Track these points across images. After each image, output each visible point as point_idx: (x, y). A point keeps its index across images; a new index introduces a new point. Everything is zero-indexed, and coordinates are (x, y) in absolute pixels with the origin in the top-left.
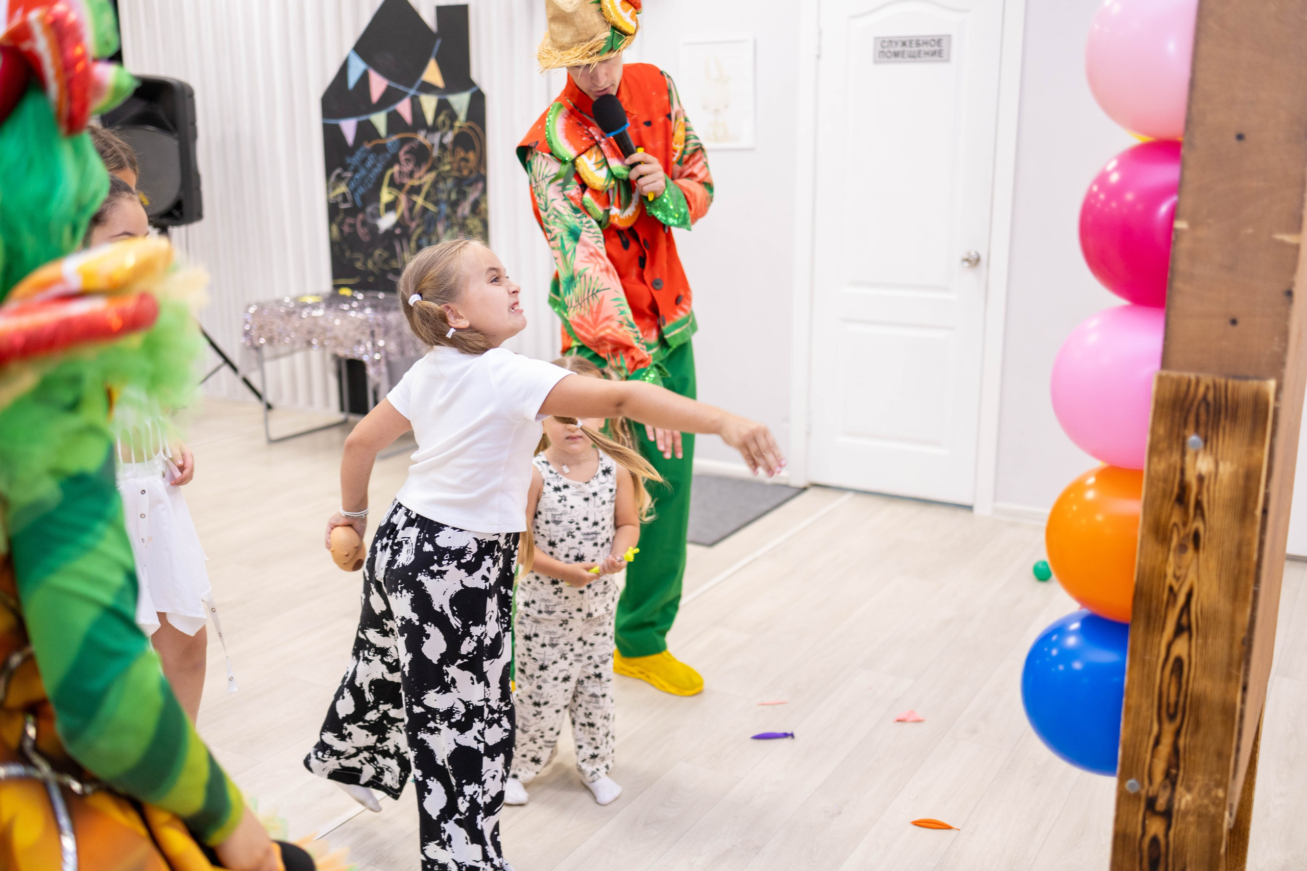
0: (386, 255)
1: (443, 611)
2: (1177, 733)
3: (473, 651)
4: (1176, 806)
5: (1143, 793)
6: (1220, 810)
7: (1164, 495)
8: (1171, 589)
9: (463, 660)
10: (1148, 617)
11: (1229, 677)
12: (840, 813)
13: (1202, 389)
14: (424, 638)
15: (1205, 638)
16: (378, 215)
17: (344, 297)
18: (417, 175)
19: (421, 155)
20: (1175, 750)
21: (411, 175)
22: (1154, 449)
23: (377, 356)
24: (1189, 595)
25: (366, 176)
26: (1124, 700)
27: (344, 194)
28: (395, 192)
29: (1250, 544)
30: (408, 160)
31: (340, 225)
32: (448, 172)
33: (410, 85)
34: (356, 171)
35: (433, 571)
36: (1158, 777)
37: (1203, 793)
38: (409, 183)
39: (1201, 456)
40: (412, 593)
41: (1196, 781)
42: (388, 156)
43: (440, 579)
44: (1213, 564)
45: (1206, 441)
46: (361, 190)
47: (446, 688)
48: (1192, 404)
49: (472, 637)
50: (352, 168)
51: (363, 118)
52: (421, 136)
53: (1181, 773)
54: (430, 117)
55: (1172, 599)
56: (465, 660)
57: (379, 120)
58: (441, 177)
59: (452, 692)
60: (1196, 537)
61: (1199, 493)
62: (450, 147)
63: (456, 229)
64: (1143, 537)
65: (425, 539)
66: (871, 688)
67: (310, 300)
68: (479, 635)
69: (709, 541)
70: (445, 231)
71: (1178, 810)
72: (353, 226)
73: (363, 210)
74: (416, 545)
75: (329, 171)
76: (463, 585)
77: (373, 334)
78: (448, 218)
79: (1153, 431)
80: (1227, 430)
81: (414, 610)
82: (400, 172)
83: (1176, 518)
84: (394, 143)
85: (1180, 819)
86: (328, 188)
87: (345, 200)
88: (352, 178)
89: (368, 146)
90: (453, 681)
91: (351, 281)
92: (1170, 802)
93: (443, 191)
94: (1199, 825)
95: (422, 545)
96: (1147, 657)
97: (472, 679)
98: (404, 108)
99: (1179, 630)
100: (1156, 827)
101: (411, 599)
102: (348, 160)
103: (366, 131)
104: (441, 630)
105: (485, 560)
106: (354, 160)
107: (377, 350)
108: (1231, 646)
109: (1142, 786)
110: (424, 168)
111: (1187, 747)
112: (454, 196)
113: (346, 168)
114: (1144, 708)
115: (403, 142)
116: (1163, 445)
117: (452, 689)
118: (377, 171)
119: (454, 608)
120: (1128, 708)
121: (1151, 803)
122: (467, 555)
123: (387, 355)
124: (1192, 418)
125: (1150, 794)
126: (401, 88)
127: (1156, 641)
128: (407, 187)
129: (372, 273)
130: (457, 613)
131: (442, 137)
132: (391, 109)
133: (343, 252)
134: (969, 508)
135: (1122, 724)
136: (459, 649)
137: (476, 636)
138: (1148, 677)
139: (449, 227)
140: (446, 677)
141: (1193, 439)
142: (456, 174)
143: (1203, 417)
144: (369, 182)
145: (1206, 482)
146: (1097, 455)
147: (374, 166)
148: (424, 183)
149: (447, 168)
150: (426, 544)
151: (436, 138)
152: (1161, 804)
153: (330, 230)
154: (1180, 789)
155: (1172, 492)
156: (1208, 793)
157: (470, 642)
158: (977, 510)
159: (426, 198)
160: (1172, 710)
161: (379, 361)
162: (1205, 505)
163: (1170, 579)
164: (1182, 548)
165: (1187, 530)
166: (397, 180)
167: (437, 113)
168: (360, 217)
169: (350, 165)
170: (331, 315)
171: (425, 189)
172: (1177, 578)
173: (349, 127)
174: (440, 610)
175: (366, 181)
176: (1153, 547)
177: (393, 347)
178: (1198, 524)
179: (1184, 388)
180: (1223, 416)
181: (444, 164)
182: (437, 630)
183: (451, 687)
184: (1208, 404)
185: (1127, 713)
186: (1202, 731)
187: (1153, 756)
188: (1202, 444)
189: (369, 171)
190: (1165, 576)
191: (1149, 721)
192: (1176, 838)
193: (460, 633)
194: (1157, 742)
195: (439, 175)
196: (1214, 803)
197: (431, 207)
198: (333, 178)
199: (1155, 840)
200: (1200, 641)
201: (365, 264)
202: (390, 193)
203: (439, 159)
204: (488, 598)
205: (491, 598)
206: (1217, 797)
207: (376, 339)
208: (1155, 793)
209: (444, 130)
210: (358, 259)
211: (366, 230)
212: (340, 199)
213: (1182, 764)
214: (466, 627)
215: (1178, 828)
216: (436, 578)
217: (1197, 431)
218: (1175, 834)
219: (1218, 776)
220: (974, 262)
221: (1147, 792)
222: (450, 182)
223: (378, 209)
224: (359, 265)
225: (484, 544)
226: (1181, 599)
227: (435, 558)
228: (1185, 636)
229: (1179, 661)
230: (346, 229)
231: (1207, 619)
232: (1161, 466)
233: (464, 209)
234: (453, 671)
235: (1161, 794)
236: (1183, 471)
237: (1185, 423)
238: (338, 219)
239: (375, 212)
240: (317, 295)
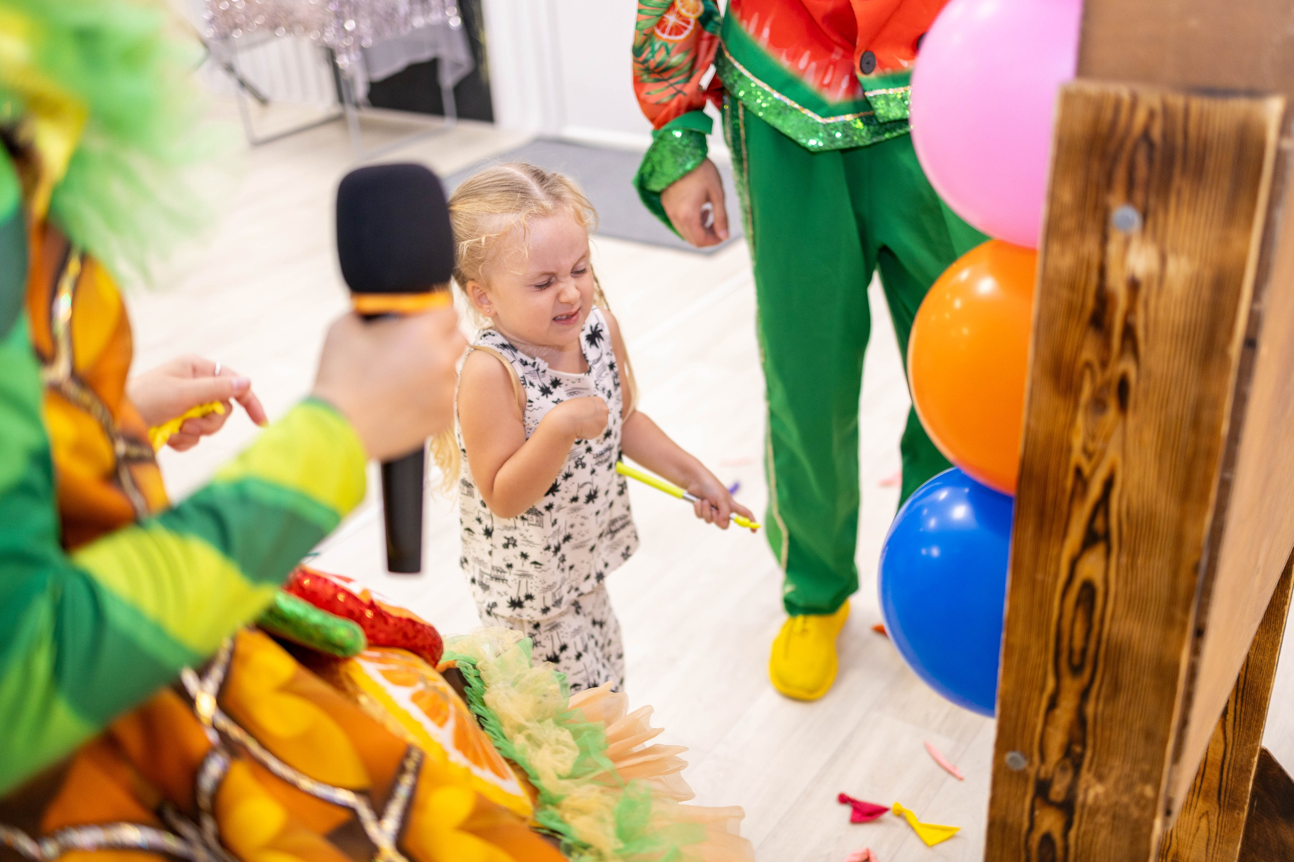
2: (1084, 695)
4: (1080, 798)
5: (1032, 772)
6: (1147, 814)
7: (1071, 310)
8: (1078, 471)
10: (1041, 514)
11: (1170, 621)
13: (1141, 117)
15: (1133, 555)
20: (1080, 720)
22: (1053, 229)
24: (1109, 485)
26: (1004, 636)
29: (1216, 405)
36: (1054, 753)
37: (1121, 786)
39: (1135, 245)
41: (1111, 769)
44: (1150, 436)
45: (1145, 216)
48: (1120, 146)
53: (1089, 754)
55: (1079, 488)
60: (1123, 387)
61: (1131, 310)
64: (1033, 382)
71: (1084, 805)
79: (1053, 198)
80: (1186, 194)
83: (1089, 353)
85: (1085, 817)
92: (1071, 790)
94: (1114, 830)
96: (1039, 576)
99: (1092, 538)
100: (1050, 822)
108: (1175, 574)
109: (1031, 763)
111: (1099, 720)
114: (1034, 651)
116: (1069, 223)
120: (1009, 648)
121: (1043, 788)
124: (1120, 174)
125: (1042, 774)
127: (1054, 552)
135: (1000, 671)
138: (1041, 606)
141: (1123, 212)
143: (1142, 171)
145: (1143, 292)
152: (1058, 790)
154: (1086, 776)
155: (1083, 306)
156: (1129, 787)
160: (1076, 660)
162: (1140, 333)
163: (1077, 456)
164: (1098, 405)
165: (1108, 373)
172: (1088, 454)
176: (1048, 399)
178: (1127, 366)
179: (1108, 114)
180: (1177, 170)
184: (1151, 145)
185: (1007, 656)
186: (1122, 700)
187: (1046, 723)
188: (1138, 222)
190: (1069, 450)
191: (1041, 672)
192: (1080, 842)
194: (1053, 704)
196: (1137, 804)
199: (1047, 838)
200: (1124, 559)
206: (1142, 796)
208: (1050, 775)
213: (1090, 741)
215: (1083, 828)
217: (1129, 197)
218: (1077, 837)
219: (1146, 767)
221: (1038, 772)
226: (1095, 490)
228: (1100, 549)
229: (1088, 587)
231: (1137, 526)
232: (1065, 261)
235: (1058, 777)
236: (1102, 271)
237: (1108, 184)
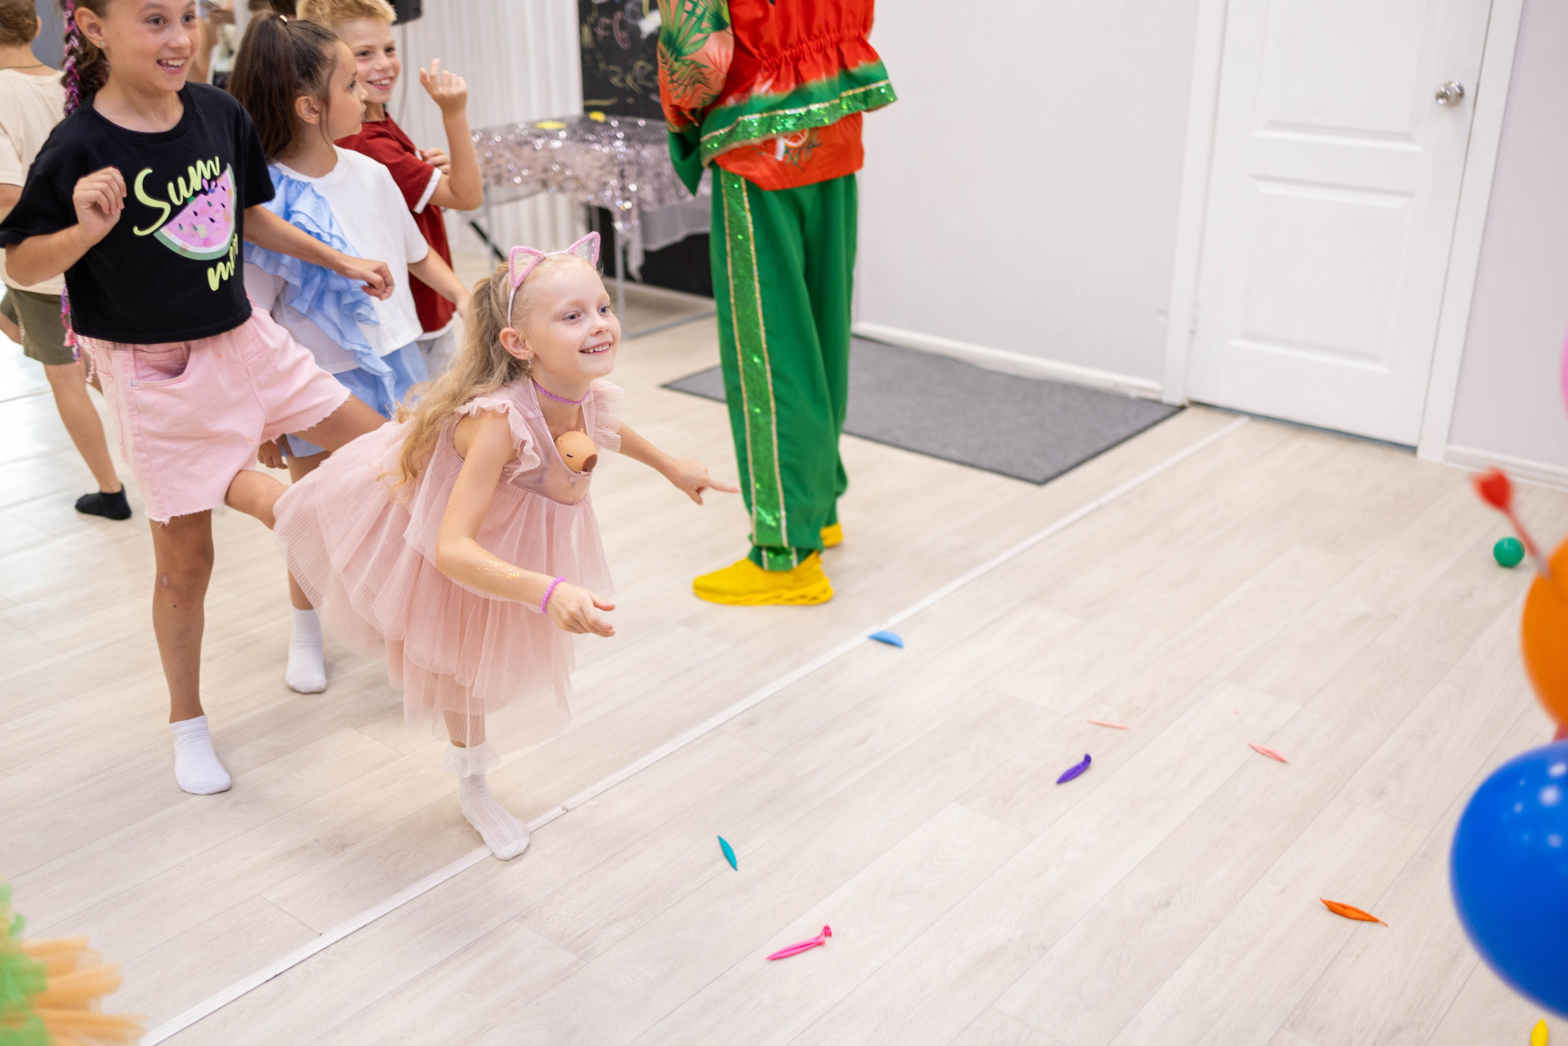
0: (649, 68)
12: (1168, 904)
16: (641, 15)
17: (596, 122)
23: (628, 205)
31: (593, 26)
66: (1237, 713)
67: (549, 126)
69: (1040, 478)
72: (608, 28)
73: (621, 6)
77: (622, 175)
91: (605, 103)
107: (626, 195)
123: (640, 203)
129: (631, 93)
133: (595, 62)
134: (1412, 450)
153: (581, 33)
158: (1421, 453)
161: (629, 211)
168: (619, 15)
170: (573, 147)
177: (648, 193)
201: (623, 80)
207: (627, 181)
210: (614, 73)
211: (625, 34)
220: (1452, 97)
224: (615, 81)
230: (601, 32)
238: (591, 19)
239: (637, 9)
240: (560, 120)
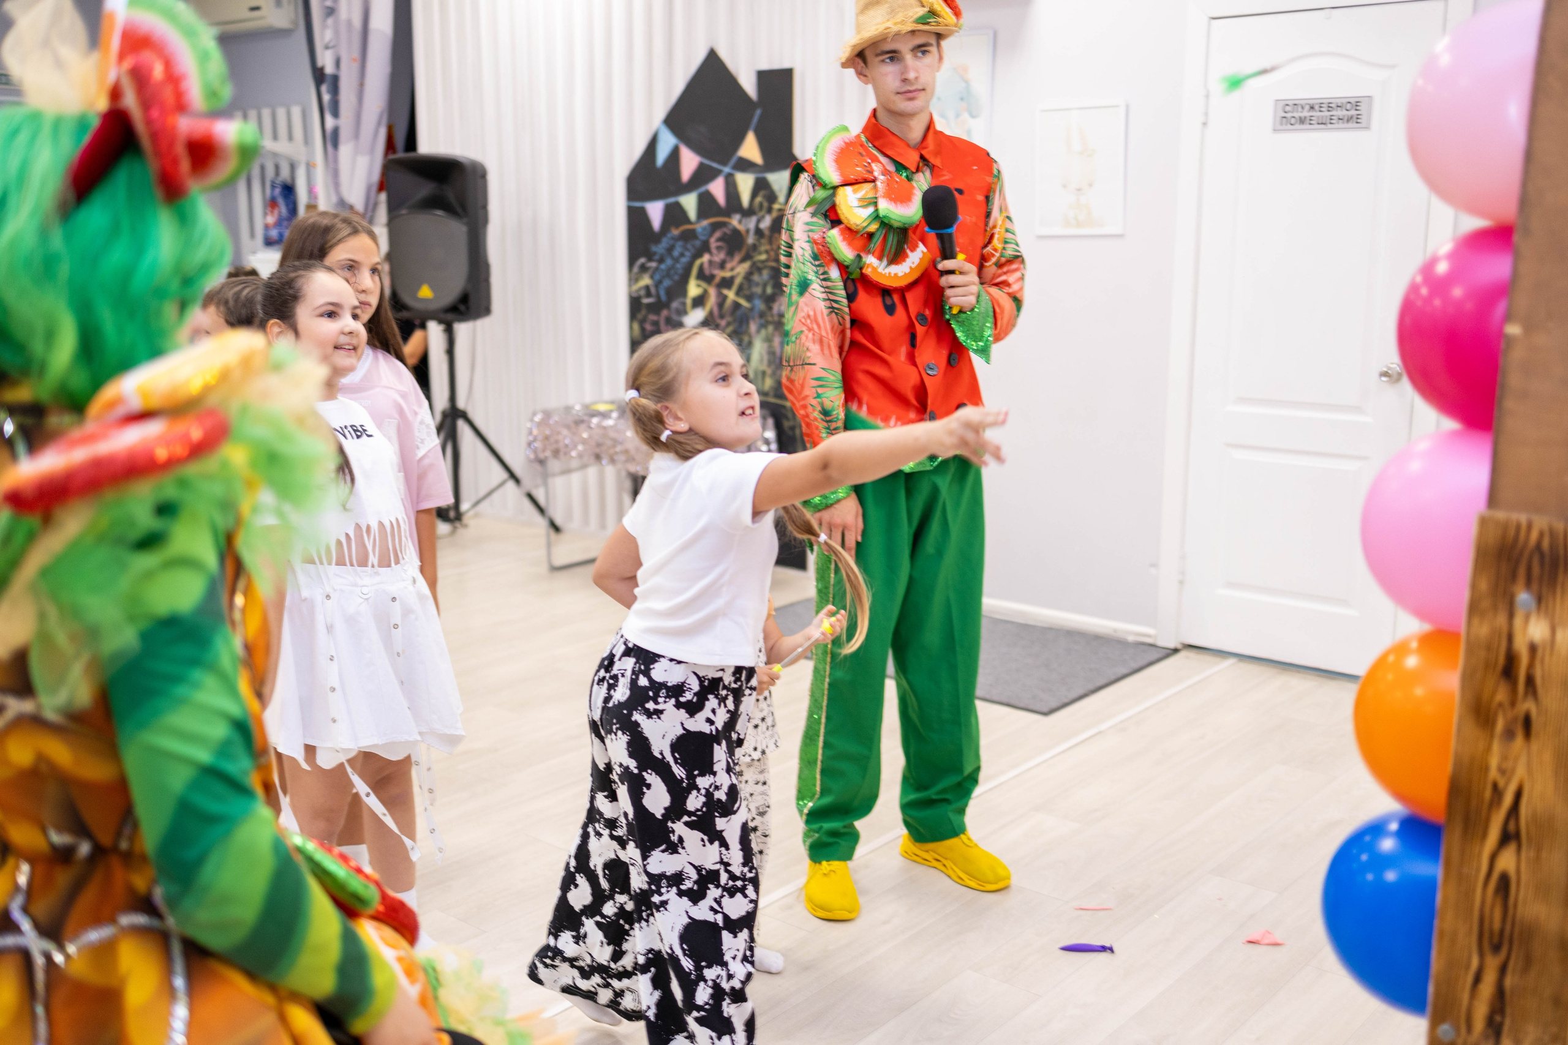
1: (664, 758)
2: (1503, 970)
3: (702, 807)
7: (1488, 665)
8: (1495, 785)
9: (690, 817)
10: (1466, 819)
13: (1534, 536)
14: (644, 788)
15: (1538, 850)
16: (684, 312)
18: (729, 266)
19: (734, 242)
20: (1500, 993)
21: (722, 265)
22: (1474, 608)
24: (1518, 794)
25: (673, 267)
26: (1436, 922)
27: (647, 288)
28: (704, 285)
30: (719, 248)
31: (642, 322)
32: (763, 262)
33: (724, 163)
34: (661, 261)
35: (649, 709)
38: (720, 274)
39: (1533, 620)
40: (628, 735)
41: (1527, 1033)
42: (698, 243)
43: (658, 720)
44: (1547, 756)
45: (1539, 600)
46: (667, 283)
47: (673, 848)
48: (1521, 554)
49: (699, 790)
50: (657, 257)
51: (672, 200)
52: (735, 221)
54: (745, 198)
55: (1496, 798)
56: (694, 818)
57: (689, 202)
58: (756, 268)
59: (680, 854)
60: (1527, 720)
61: (1531, 665)
62: (767, 233)
63: (771, 328)
64: (1460, 718)
65: (641, 671)
66: (1220, 899)
67: (602, 407)
68: (707, 787)
69: (1045, 710)
70: (758, 331)
72: (655, 323)
73: (667, 305)
74: (632, 678)
75: (632, 260)
76: (684, 729)
78: (762, 315)
79: (1474, 587)
81: (631, 756)
82: (711, 262)
83: (1501, 696)
84: (704, 229)
86: (630, 280)
87: (648, 294)
88: (657, 269)
89: (675, 232)
90: (681, 839)
93: (757, 284)
95: (637, 678)
96: (1465, 870)
97: (703, 840)
98: (717, 188)
99: (1506, 837)
101: (628, 743)
102: (654, 248)
103: (674, 215)
104: (664, 781)
105: (708, 700)
106: (659, 249)
110: (737, 258)
111: (1515, 991)
112: (769, 290)
113: (650, 259)
114: (1461, 935)
115: (715, 227)
116: (1486, 604)
117: (680, 850)
118: (684, 260)
119: (676, 755)
120: (1441, 933)
122: (687, 692)
124: (1522, 571)
126: (715, 165)
127: (1476, 850)
128: (717, 280)
130: (679, 761)
131: (759, 221)
132: (702, 189)
135: (1434, 952)
136: (685, 803)
137: (705, 788)
138: (1466, 894)
139: (763, 326)
140: (671, 835)
141: (1523, 597)
142: (773, 264)
143: (1536, 570)
144: (676, 273)
145: (1539, 653)
146: (1420, 613)
147: (682, 255)
148: (738, 274)
149: (763, 257)
150: (641, 676)
151: (751, 223)
153: (631, 328)
155: (1497, 662)
157: (697, 796)
159: (738, 293)
160: (1496, 939)
162: (1538, 681)
163: (1494, 773)
164: (1509, 734)
165: (1516, 711)
166: (707, 272)
167: (754, 194)
168: (665, 313)
169: (655, 253)
171: (738, 281)
172: (1502, 772)
173: (655, 211)
174: (660, 757)
175: (672, 272)
176: (1471, 731)
178: (1530, 705)
179: (1512, 532)
180: (1561, 569)
181: (760, 253)
182: (659, 779)
183: (678, 847)
184: (1542, 554)
185: (1440, 938)
188: (1533, 604)
189: (676, 260)
190: (1488, 769)
191: (1467, 952)
193: (684, 785)
194: (1478, 979)
195: (754, 265)
197: (743, 302)
198: (636, 269)
200: (1531, 853)
202: (699, 286)
203: (755, 247)
204: (715, 745)
205: (719, 744)
209: (762, 214)
212: (643, 293)
213: (1508, 1012)
214: (691, 777)
216: (652, 718)
217: (1528, 587)
222: (766, 274)
223: (684, 304)
225: (707, 681)
226: (1508, 799)
227: (651, 694)
228: (1513, 846)
229: (1504, 878)
230: (648, 327)
231: (1541, 826)
232: (1482, 630)
233: (780, 305)
234: (679, 828)
236: (1510, 638)
237: (1513, 577)
238: (640, 316)
239: (681, 307)
240: (612, 402)
